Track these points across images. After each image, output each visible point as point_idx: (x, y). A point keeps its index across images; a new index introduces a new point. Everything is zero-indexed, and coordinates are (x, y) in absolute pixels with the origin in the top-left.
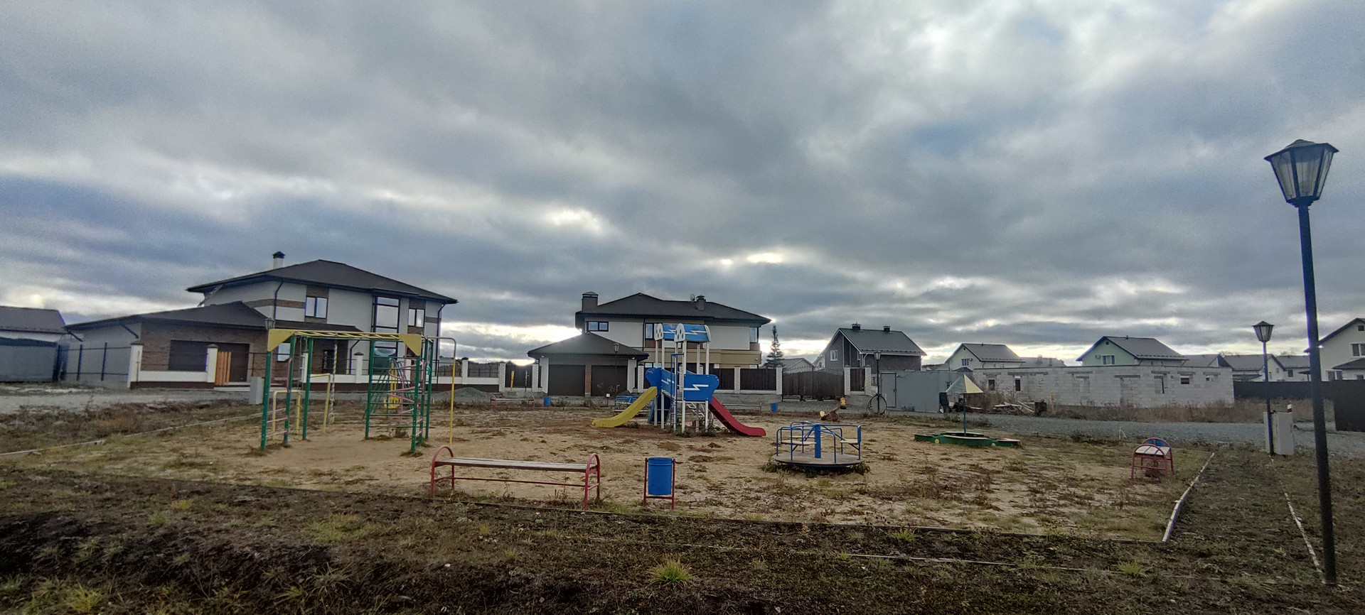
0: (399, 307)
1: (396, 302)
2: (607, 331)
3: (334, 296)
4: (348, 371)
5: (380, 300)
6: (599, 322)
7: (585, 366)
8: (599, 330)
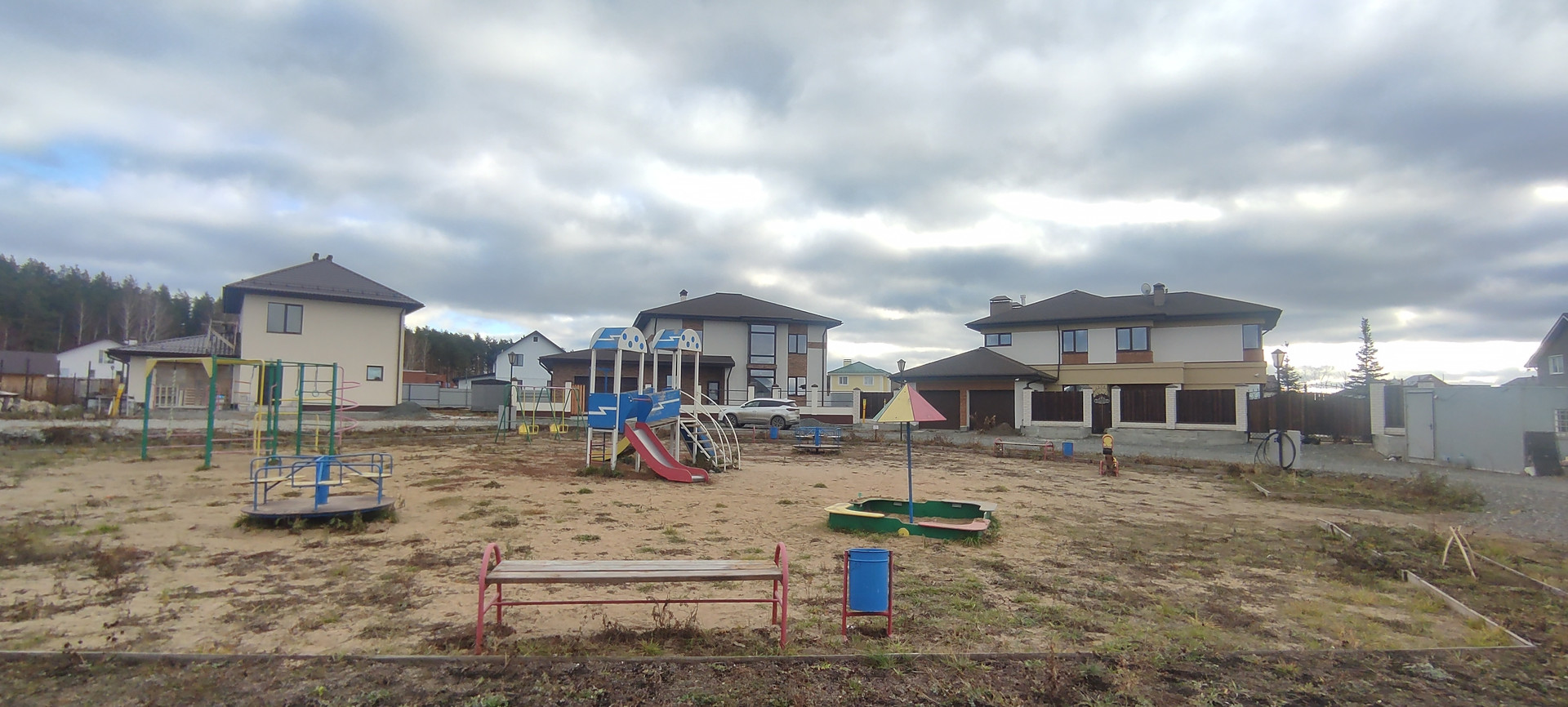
0: (775, 334)
1: (771, 328)
2: (1010, 345)
3: (708, 327)
4: (726, 402)
5: (754, 328)
6: (1000, 334)
7: (959, 391)
8: (1000, 345)
